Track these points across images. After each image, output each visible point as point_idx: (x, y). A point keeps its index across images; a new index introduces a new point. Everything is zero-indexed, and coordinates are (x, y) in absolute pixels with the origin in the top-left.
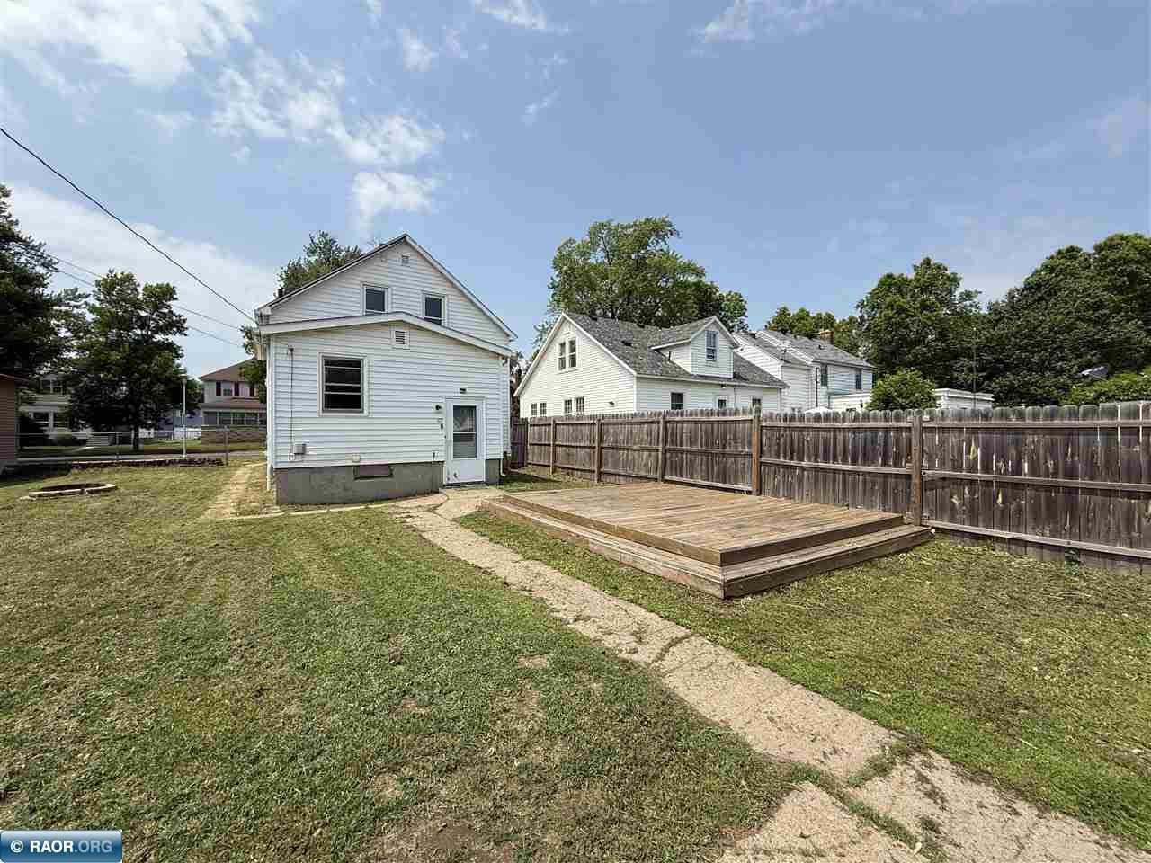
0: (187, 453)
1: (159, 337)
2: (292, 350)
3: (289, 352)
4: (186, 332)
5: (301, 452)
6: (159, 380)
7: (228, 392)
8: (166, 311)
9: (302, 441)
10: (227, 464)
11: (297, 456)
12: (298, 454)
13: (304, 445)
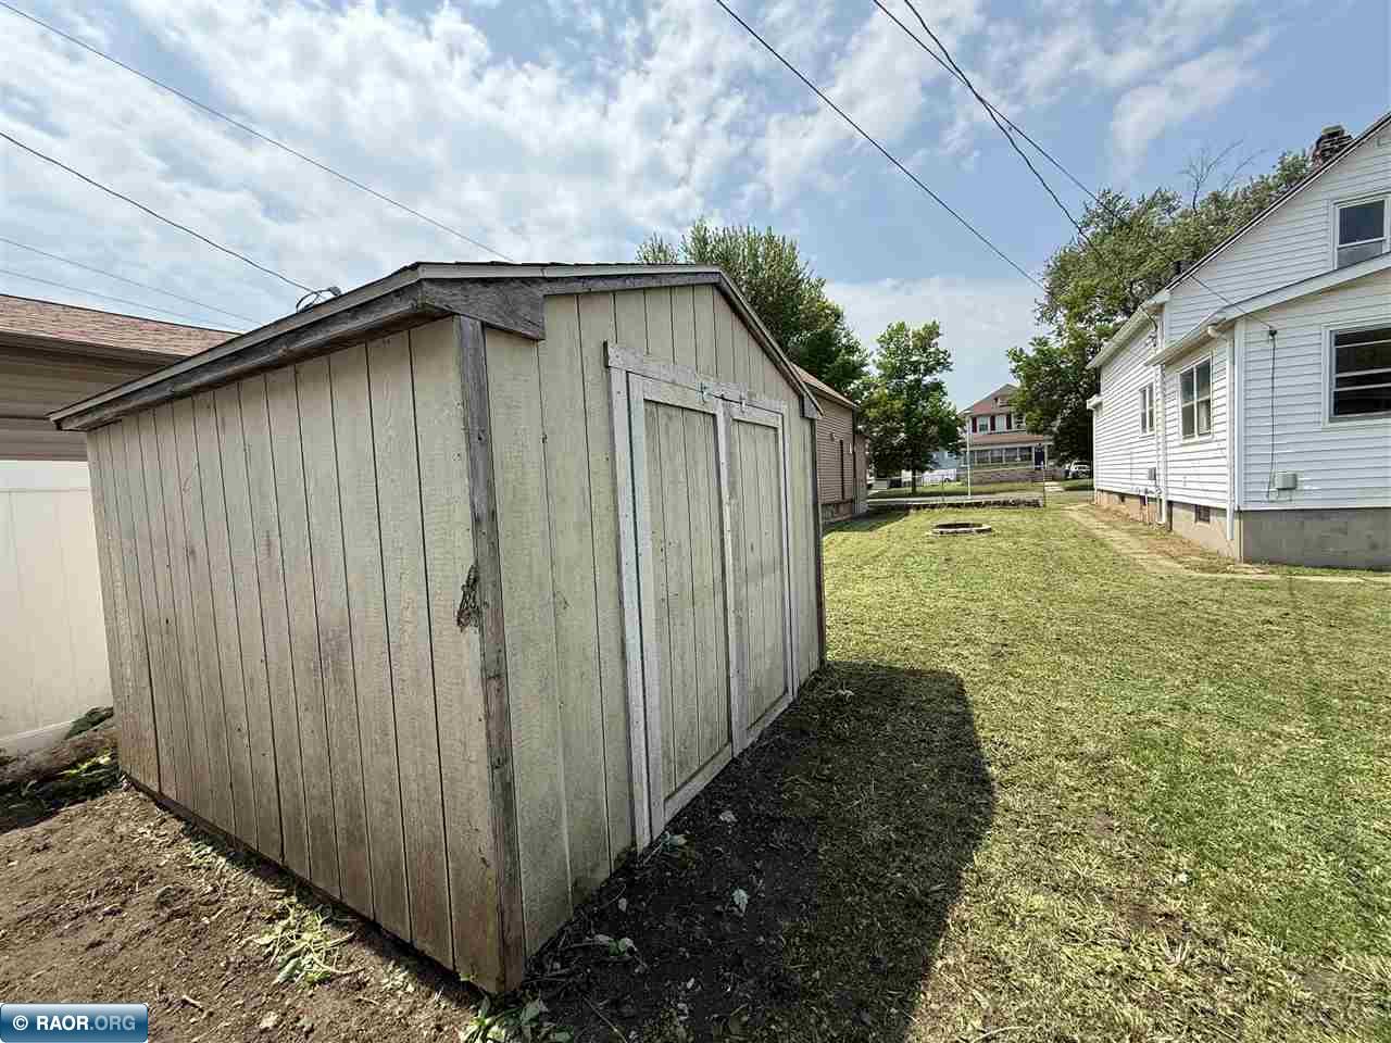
0: (972, 494)
1: (928, 380)
2: (1273, 333)
3: (1271, 338)
4: (951, 367)
5: (1290, 486)
6: (933, 423)
7: (983, 428)
8: (932, 350)
9: (1291, 470)
10: (1044, 506)
11: (1282, 493)
12: (1284, 489)
13: (1295, 476)
